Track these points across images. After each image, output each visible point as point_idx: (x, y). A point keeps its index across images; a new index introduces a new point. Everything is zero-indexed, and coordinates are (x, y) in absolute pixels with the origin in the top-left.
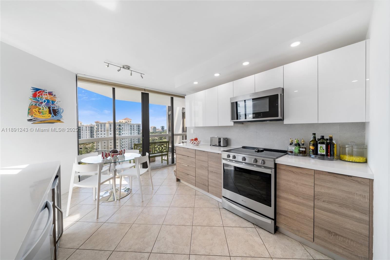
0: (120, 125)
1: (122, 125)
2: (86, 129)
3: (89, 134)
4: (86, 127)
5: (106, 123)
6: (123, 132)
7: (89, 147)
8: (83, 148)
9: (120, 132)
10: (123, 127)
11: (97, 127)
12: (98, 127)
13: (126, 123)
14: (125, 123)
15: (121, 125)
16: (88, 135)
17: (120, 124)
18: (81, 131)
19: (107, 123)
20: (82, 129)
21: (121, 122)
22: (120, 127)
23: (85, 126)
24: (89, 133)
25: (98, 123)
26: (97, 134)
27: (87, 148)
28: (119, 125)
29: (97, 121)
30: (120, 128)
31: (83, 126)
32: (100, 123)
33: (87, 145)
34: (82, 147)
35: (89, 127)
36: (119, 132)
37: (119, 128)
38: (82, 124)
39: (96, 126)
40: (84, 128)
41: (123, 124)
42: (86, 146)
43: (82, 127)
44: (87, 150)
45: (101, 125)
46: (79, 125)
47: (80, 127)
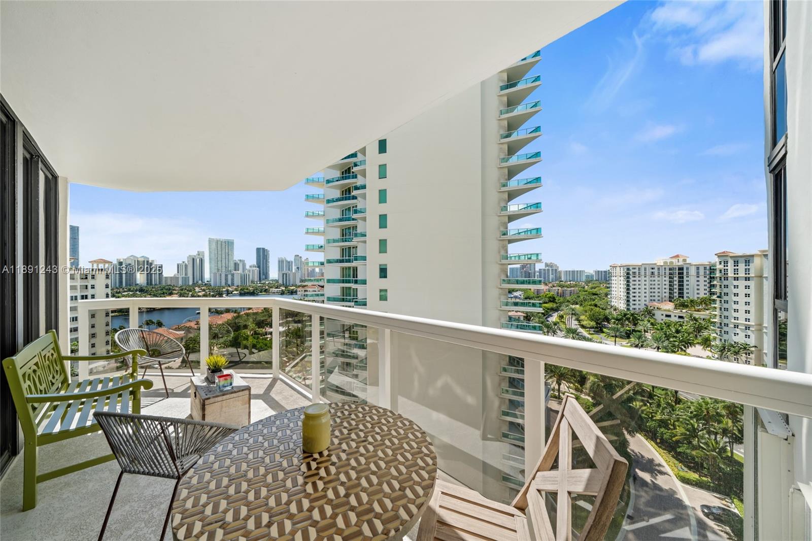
2: (698, 273)
3: (705, 285)
4: (698, 269)
5: (753, 256)
7: (702, 317)
8: (686, 317)
11: (722, 267)
12: (726, 268)
16: (702, 287)
18: (685, 277)
19: (757, 255)
20: (687, 273)
23: (695, 265)
24: (706, 283)
25: (727, 256)
26: (723, 287)
27: (695, 319)
29: (724, 252)
31: (688, 266)
32: (731, 257)
33: (698, 311)
34: (684, 315)
35: (705, 268)
38: (687, 262)
39: (718, 264)
40: (693, 271)
42: (695, 312)
43: (687, 269)
44: (696, 324)
45: (736, 263)
46: (681, 263)
47: (681, 269)
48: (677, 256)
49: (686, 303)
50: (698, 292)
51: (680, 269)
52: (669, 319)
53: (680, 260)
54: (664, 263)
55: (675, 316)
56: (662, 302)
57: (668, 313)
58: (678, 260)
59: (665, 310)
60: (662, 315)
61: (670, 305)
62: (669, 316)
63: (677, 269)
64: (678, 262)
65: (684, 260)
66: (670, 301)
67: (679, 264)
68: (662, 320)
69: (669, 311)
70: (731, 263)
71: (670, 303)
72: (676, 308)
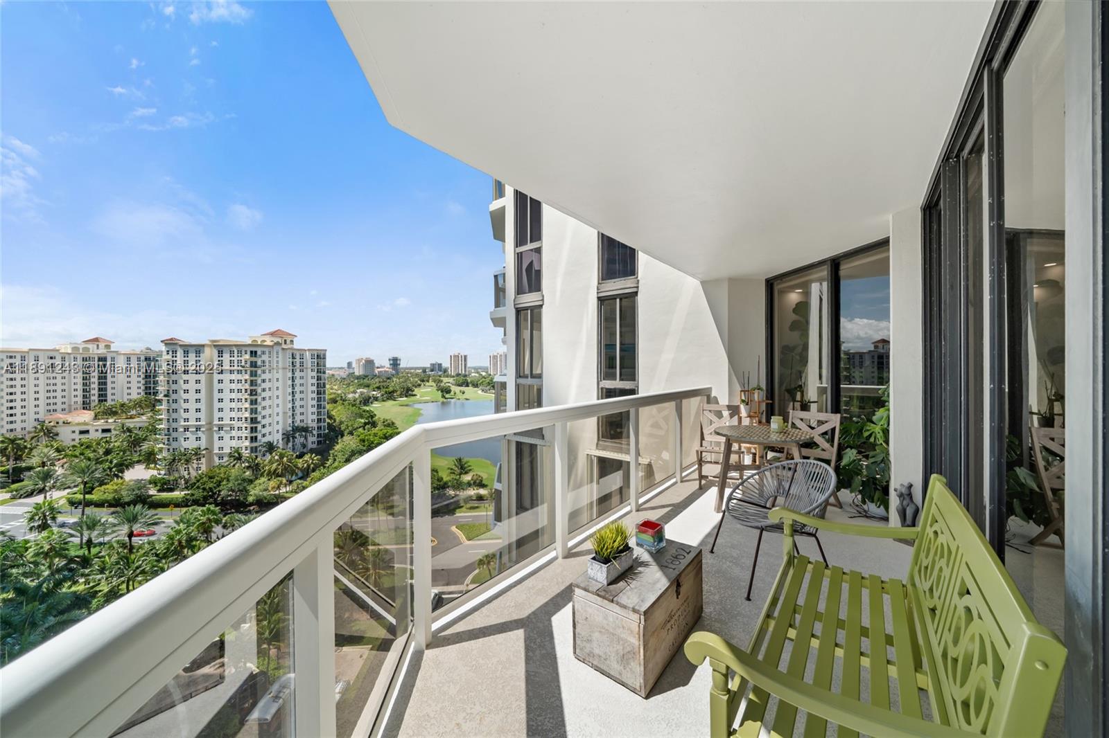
0: (256, 352)
1: (264, 353)
3: (139, 382)
4: (129, 359)
5: (203, 346)
6: (263, 377)
7: (138, 425)
8: (115, 430)
9: (256, 376)
10: (265, 357)
11: (169, 357)
12: (174, 359)
13: (276, 348)
14: (272, 346)
15: (259, 353)
16: (134, 385)
17: (254, 349)
19: (208, 345)
21: (259, 343)
22: (254, 359)
23: (124, 354)
24: (140, 379)
25: (176, 344)
26: (171, 382)
27: (129, 430)
28: (251, 352)
29: (171, 339)
30: (256, 362)
31: (114, 355)
32: (181, 346)
33: (131, 418)
34: (112, 427)
35: (139, 359)
36: (251, 375)
37: (251, 362)
38: (112, 349)
39: (165, 353)
40: (121, 363)
41: (267, 350)
42: (128, 420)
43: (113, 359)
44: (131, 436)
45: (186, 353)
46: (102, 351)
47: (103, 359)
48: (96, 340)
49: (114, 409)
50: (129, 391)
51: (100, 359)
52: (86, 436)
53: (100, 346)
54: (73, 349)
55: (97, 430)
56: (70, 412)
57: (84, 428)
58: (98, 346)
59: (78, 424)
60: (74, 432)
61: (87, 415)
62: (87, 432)
63: (96, 359)
64: (98, 348)
65: (108, 347)
66: (84, 409)
67: (100, 351)
68: (74, 440)
69: (85, 424)
70: (180, 353)
71: (85, 411)
72: (96, 418)
